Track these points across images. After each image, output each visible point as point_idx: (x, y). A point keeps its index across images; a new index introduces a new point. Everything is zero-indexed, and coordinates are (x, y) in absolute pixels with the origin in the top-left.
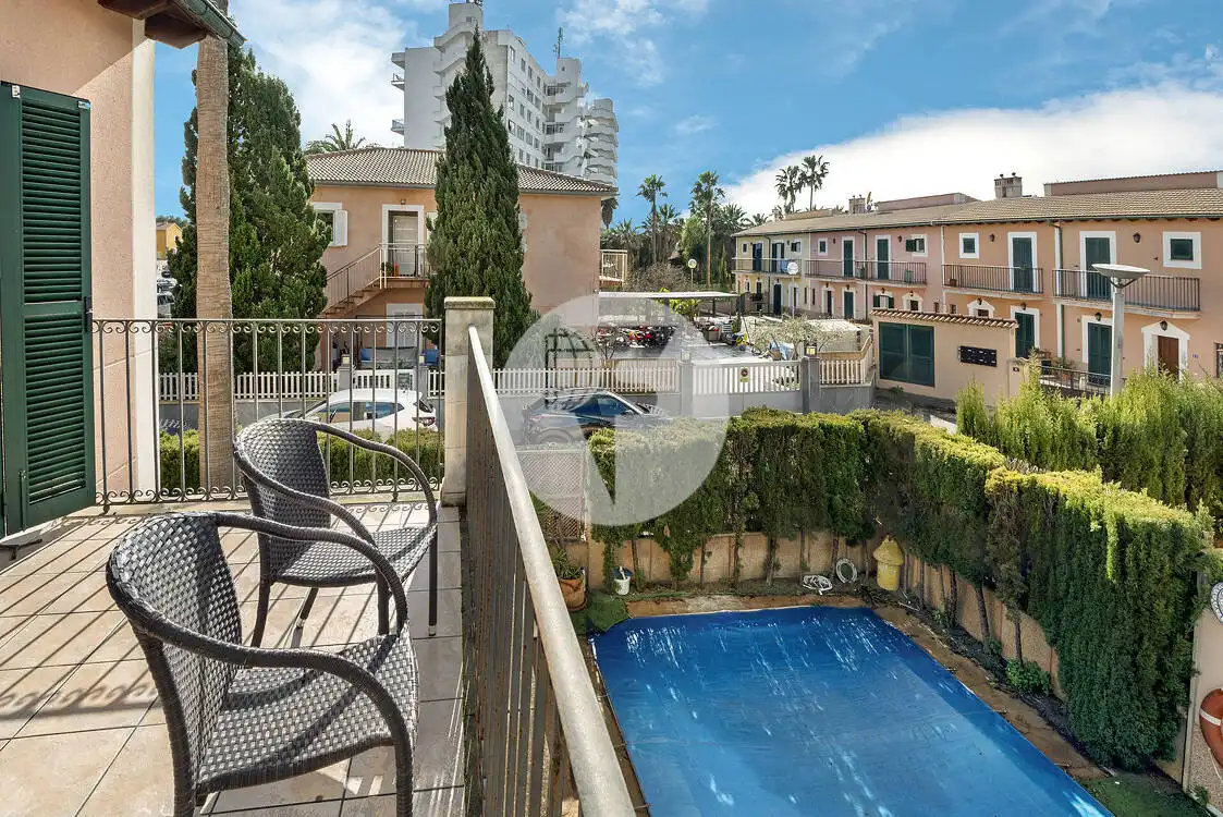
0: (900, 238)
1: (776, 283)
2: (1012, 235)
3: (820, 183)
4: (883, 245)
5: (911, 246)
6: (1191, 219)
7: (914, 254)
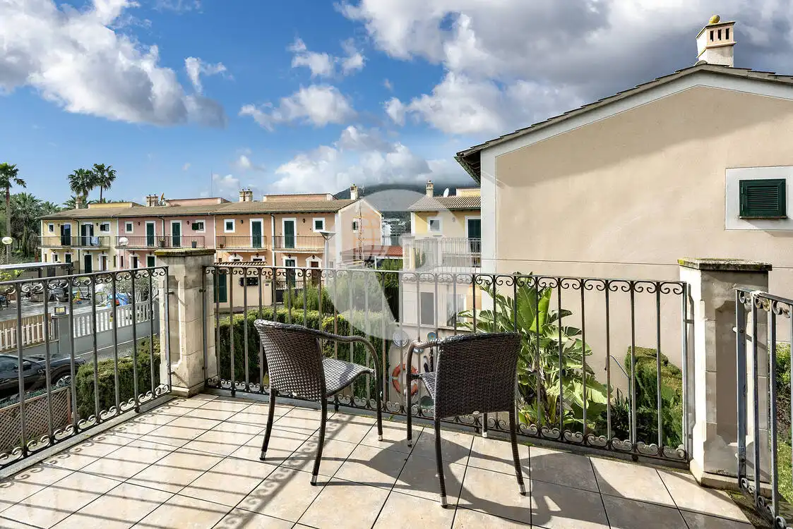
0: (188, 222)
1: (86, 254)
2: (252, 220)
3: (109, 185)
4: (176, 227)
5: (195, 227)
6: (322, 212)
7: (197, 231)
